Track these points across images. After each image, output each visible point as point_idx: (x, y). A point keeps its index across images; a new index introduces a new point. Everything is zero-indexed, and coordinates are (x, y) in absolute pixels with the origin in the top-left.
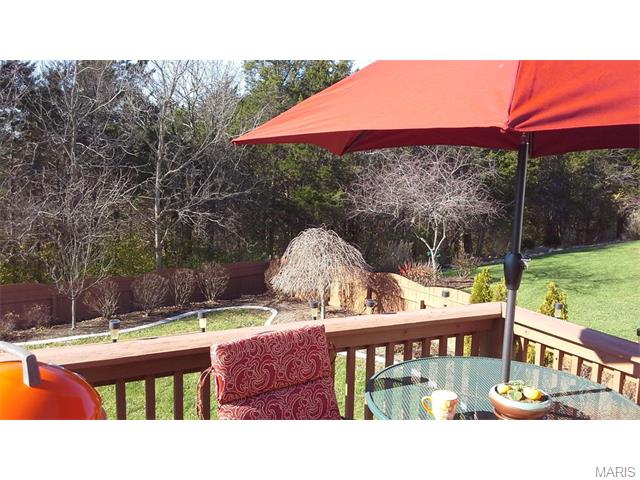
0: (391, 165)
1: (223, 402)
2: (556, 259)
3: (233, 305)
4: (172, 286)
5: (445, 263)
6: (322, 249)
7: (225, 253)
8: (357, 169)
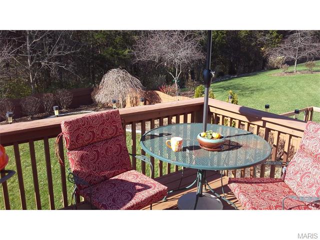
0: (153, 35)
1: (70, 149)
2: (234, 81)
3: (76, 111)
4: (42, 103)
5: (182, 85)
6: (120, 79)
7: (69, 84)
8: (136, 38)
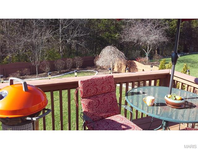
0: (134, 25)
1: (82, 98)
2: (187, 57)
3: (85, 70)
4: (66, 64)
5: (151, 57)
6: (112, 53)
7: (82, 54)
8: (123, 27)
